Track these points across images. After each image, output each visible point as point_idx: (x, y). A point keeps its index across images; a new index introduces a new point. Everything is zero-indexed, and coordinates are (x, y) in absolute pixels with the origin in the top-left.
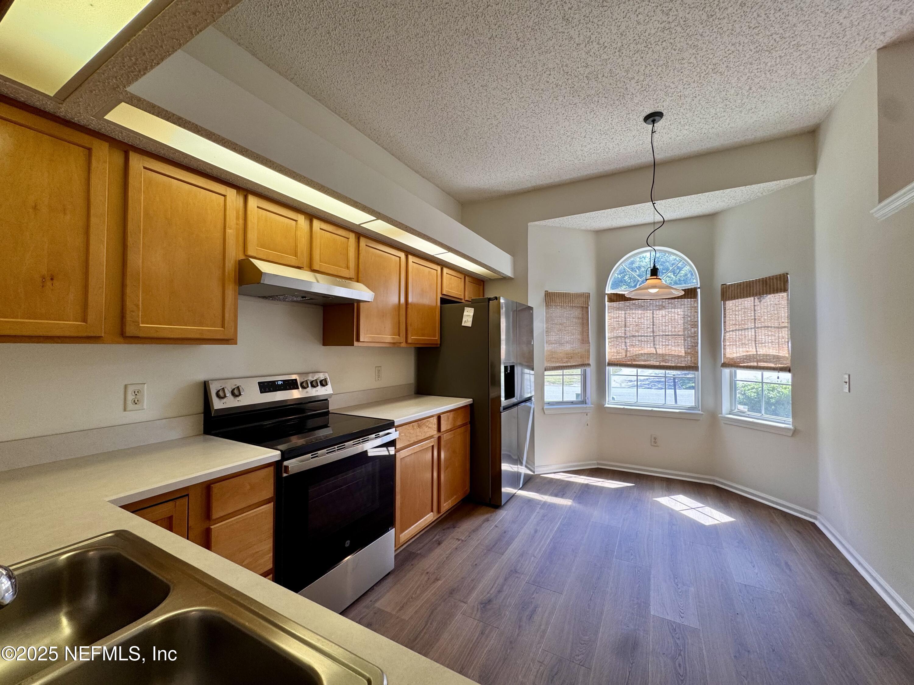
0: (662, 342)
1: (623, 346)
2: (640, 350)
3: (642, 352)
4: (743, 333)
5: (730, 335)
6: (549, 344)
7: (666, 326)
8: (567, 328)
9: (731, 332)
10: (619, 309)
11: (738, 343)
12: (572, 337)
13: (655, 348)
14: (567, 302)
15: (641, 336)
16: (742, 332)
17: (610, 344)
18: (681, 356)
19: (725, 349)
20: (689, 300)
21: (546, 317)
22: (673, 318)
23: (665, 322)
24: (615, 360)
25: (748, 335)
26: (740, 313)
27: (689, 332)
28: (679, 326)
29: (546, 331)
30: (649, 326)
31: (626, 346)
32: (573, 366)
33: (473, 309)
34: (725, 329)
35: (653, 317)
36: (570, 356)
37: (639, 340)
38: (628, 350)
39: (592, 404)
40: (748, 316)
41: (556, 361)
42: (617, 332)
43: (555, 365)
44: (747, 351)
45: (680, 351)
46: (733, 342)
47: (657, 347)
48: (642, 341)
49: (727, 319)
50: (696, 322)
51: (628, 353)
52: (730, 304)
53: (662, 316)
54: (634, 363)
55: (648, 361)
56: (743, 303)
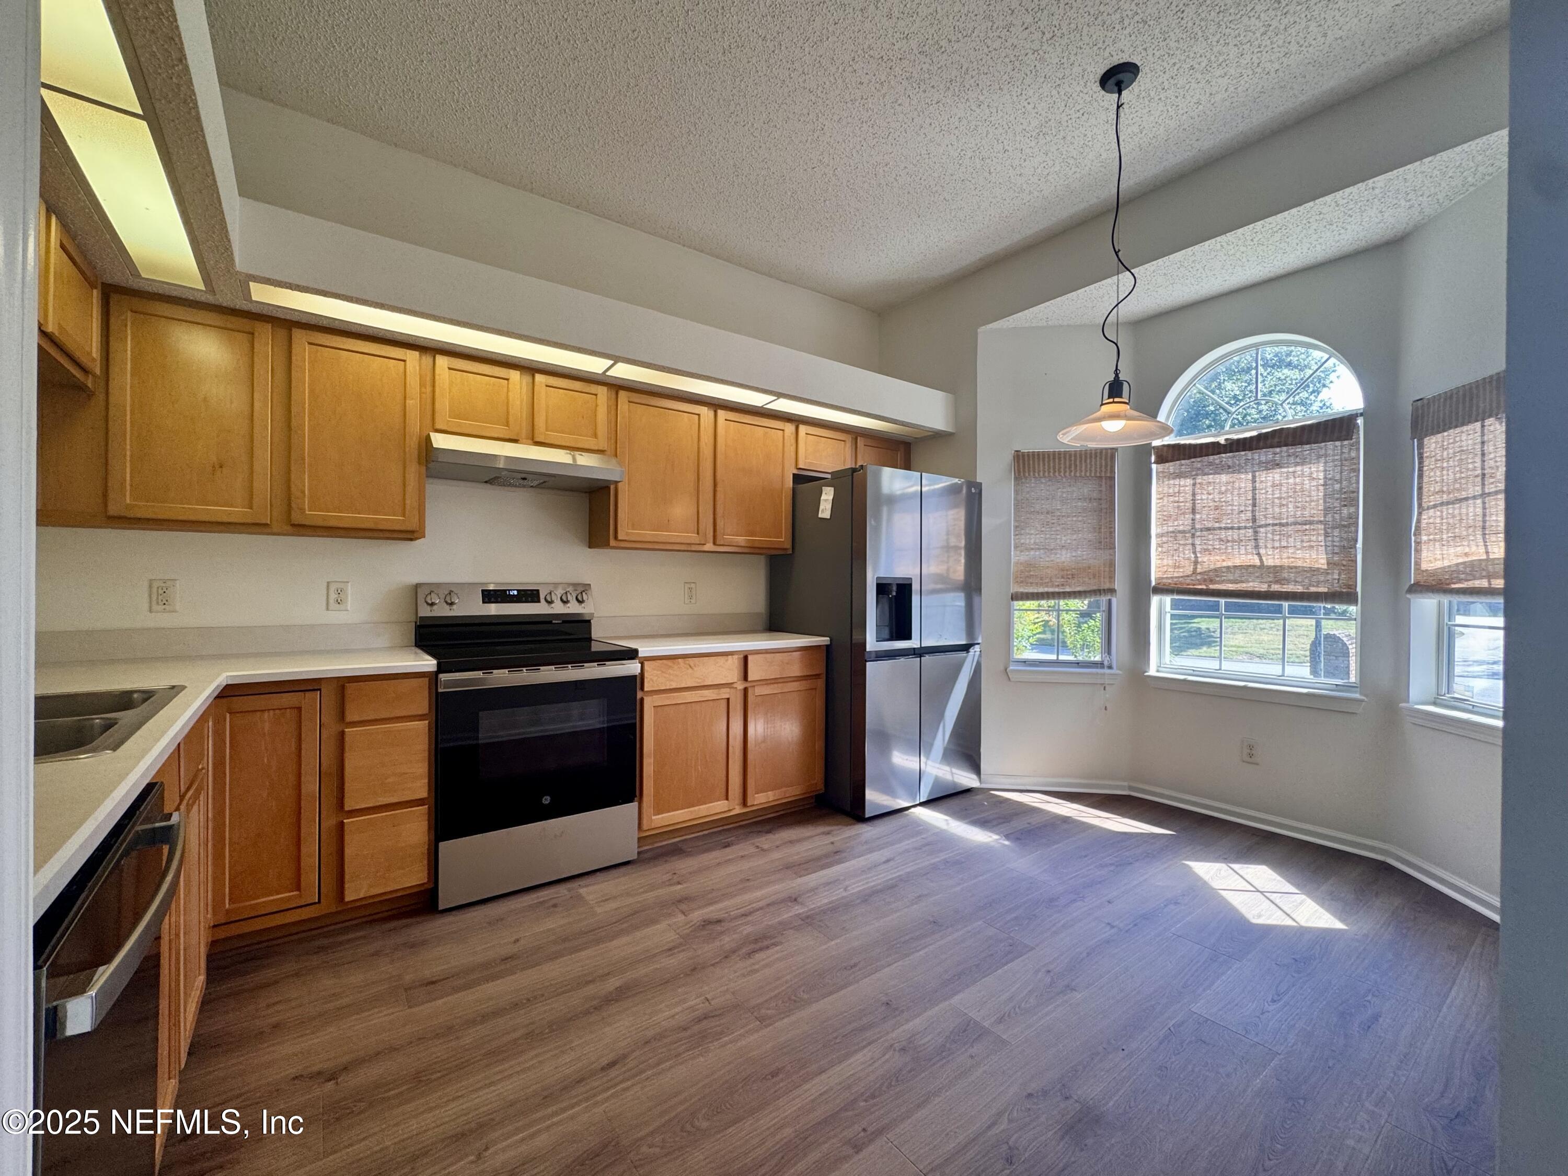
0: (1273, 540)
1: (1187, 552)
2: (1224, 561)
3: (1230, 564)
4: (1457, 512)
5: (1429, 518)
6: (1021, 551)
7: (1281, 505)
8: (1063, 520)
9: (1432, 510)
10: (1180, 475)
11: (1445, 536)
12: (1075, 537)
13: (1259, 554)
14: (1062, 470)
15: (1226, 528)
16: (1454, 509)
17: (1160, 549)
18: (1318, 569)
19: (1418, 551)
20: (1338, 443)
21: (1015, 499)
22: (1298, 487)
23: (1280, 498)
24: (1170, 581)
25: (1467, 514)
26: (1451, 463)
27: (1337, 516)
28: (1313, 504)
29: (1016, 527)
30: (1242, 508)
31: (1195, 553)
32: (1074, 593)
33: (832, 489)
34: (1420, 505)
35: (1254, 489)
36: (1069, 574)
37: (1221, 540)
38: (1200, 560)
39: (1120, 670)
40: (1468, 469)
41: (1037, 584)
42: (1176, 523)
43: (1036, 591)
44: (1466, 554)
45: (1319, 559)
46: (1436, 534)
47: (1262, 551)
48: (1228, 541)
49: (1425, 479)
50: (1353, 492)
51: (1199, 566)
52: (1432, 443)
53: (1273, 486)
54: (1212, 587)
55: (1242, 582)
56: (1458, 439)
